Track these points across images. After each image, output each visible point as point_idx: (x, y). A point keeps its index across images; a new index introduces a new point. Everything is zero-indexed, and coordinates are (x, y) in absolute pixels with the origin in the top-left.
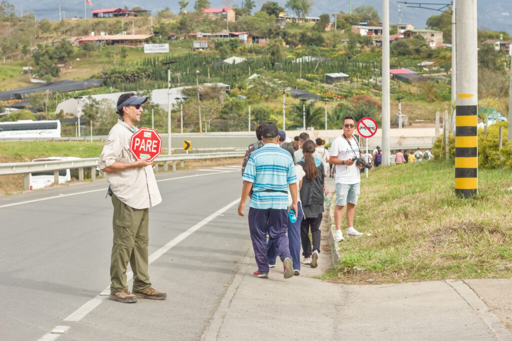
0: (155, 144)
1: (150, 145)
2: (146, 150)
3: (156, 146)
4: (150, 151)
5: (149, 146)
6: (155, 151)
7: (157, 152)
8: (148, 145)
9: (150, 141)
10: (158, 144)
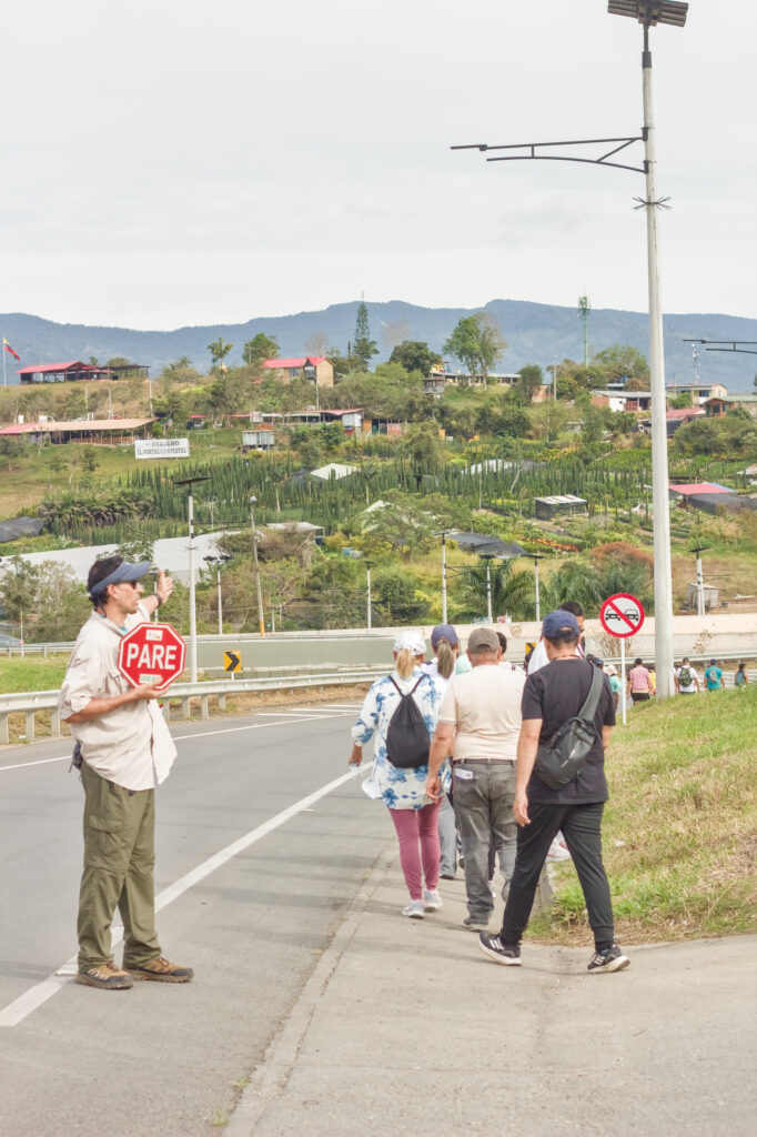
0: (172, 652)
1: (162, 655)
2: (153, 667)
3: (173, 657)
4: (161, 667)
5: (159, 657)
6: (172, 667)
7: (177, 668)
8: (155, 656)
9: (161, 647)
10: (177, 653)
